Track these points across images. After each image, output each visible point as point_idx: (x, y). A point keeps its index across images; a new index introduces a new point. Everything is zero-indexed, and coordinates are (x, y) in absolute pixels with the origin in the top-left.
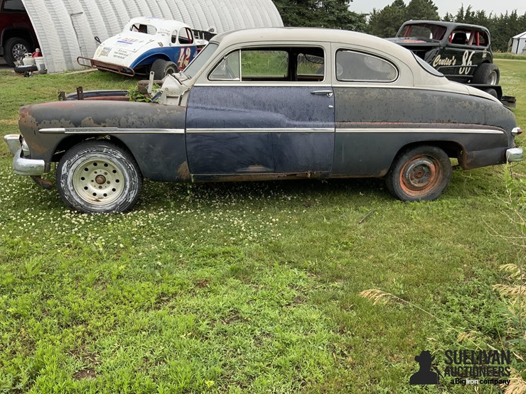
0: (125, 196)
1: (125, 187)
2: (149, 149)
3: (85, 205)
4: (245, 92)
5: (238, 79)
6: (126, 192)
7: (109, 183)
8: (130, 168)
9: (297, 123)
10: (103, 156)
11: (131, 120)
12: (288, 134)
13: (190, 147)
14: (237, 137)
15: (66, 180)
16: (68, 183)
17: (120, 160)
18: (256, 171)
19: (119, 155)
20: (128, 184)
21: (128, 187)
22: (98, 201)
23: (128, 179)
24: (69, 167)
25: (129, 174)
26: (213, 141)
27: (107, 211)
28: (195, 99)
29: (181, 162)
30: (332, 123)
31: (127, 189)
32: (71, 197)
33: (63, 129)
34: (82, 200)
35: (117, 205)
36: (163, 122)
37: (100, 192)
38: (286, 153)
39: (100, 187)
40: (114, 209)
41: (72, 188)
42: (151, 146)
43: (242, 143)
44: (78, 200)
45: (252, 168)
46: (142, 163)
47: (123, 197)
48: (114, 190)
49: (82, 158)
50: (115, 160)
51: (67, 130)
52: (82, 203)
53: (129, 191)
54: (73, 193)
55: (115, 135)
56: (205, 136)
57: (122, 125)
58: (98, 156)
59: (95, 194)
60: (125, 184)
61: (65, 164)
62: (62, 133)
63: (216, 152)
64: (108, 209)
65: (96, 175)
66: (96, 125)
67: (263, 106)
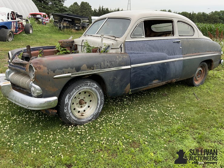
0: (98, 109)
1: (98, 104)
2: (114, 79)
3: (78, 120)
4: (149, 43)
5: (143, 36)
6: (99, 106)
7: (86, 103)
8: (101, 92)
9: (171, 57)
10: (88, 87)
11: (106, 64)
12: (169, 63)
13: (132, 75)
14: (151, 67)
15: (68, 107)
16: (69, 108)
17: (96, 88)
18: (156, 83)
19: (96, 86)
20: (99, 102)
21: (99, 103)
22: (82, 115)
23: (100, 99)
24: (69, 98)
25: (100, 96)
26: (141, 71)
27: (90, 121)
28: (128, 48)
29: (127, 84)
30: (182, 56)
31: (99, 105)
32: (70, 117)
33: (70, 74)
34: (76, 117)
35: (94, 115)
36: (121, 63)
37: (81, 110)
38: (167, 72)
39: (81, 107)
40: (93, 118)
41: (70, 111)
42: (115, 77)
43: (152, 70)
44: (74, 118)
45: (155, 82)
46: (109, 88)
47: (97, 110)
48: (89, 107)
49: (77, 91)
50: (94, 89)
51: (72, 75)
52: (76, 119)
53: (100, 106)
54: (71, 114)
55: (98, 74)
56: (138, 68)
57: (102, 67)
58: (85, 88)
59: (79, 112)
60: (98, 102)
61: (67, 97)
62: (69, 76)
63: (142, 76)
64: (90, 119)
65: (79, 100)
66: (88, 69)
67: (157, 49)
